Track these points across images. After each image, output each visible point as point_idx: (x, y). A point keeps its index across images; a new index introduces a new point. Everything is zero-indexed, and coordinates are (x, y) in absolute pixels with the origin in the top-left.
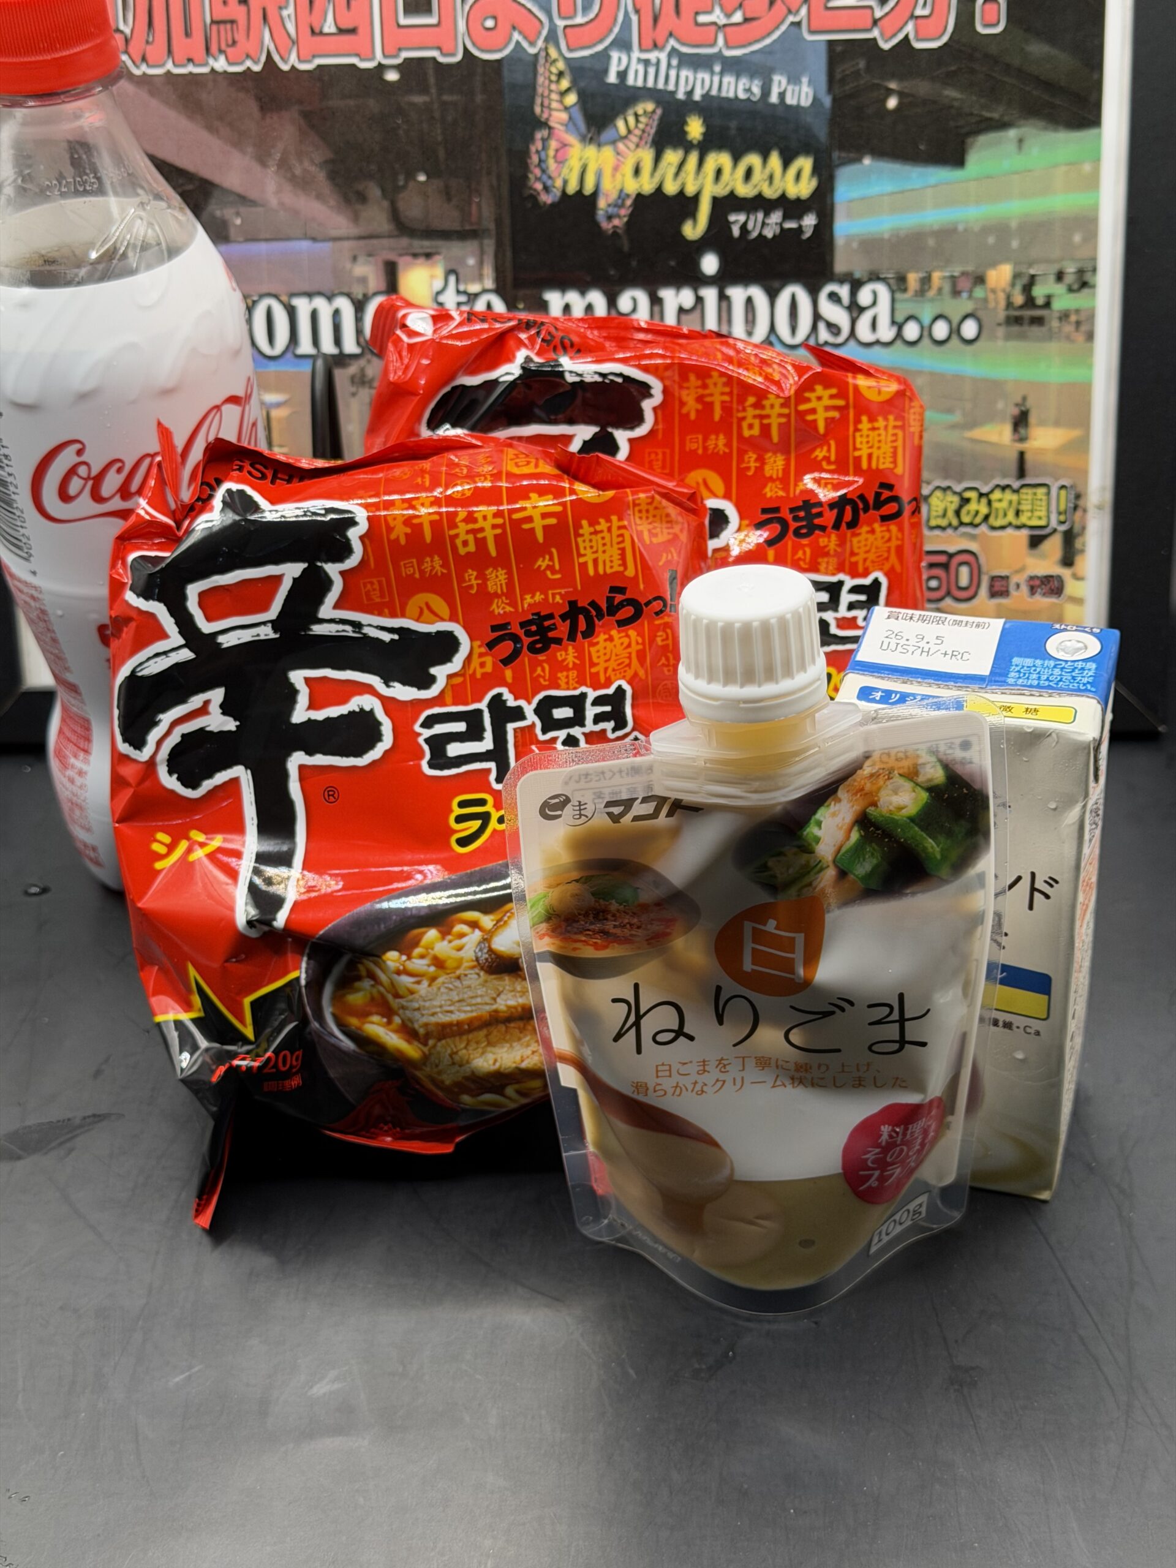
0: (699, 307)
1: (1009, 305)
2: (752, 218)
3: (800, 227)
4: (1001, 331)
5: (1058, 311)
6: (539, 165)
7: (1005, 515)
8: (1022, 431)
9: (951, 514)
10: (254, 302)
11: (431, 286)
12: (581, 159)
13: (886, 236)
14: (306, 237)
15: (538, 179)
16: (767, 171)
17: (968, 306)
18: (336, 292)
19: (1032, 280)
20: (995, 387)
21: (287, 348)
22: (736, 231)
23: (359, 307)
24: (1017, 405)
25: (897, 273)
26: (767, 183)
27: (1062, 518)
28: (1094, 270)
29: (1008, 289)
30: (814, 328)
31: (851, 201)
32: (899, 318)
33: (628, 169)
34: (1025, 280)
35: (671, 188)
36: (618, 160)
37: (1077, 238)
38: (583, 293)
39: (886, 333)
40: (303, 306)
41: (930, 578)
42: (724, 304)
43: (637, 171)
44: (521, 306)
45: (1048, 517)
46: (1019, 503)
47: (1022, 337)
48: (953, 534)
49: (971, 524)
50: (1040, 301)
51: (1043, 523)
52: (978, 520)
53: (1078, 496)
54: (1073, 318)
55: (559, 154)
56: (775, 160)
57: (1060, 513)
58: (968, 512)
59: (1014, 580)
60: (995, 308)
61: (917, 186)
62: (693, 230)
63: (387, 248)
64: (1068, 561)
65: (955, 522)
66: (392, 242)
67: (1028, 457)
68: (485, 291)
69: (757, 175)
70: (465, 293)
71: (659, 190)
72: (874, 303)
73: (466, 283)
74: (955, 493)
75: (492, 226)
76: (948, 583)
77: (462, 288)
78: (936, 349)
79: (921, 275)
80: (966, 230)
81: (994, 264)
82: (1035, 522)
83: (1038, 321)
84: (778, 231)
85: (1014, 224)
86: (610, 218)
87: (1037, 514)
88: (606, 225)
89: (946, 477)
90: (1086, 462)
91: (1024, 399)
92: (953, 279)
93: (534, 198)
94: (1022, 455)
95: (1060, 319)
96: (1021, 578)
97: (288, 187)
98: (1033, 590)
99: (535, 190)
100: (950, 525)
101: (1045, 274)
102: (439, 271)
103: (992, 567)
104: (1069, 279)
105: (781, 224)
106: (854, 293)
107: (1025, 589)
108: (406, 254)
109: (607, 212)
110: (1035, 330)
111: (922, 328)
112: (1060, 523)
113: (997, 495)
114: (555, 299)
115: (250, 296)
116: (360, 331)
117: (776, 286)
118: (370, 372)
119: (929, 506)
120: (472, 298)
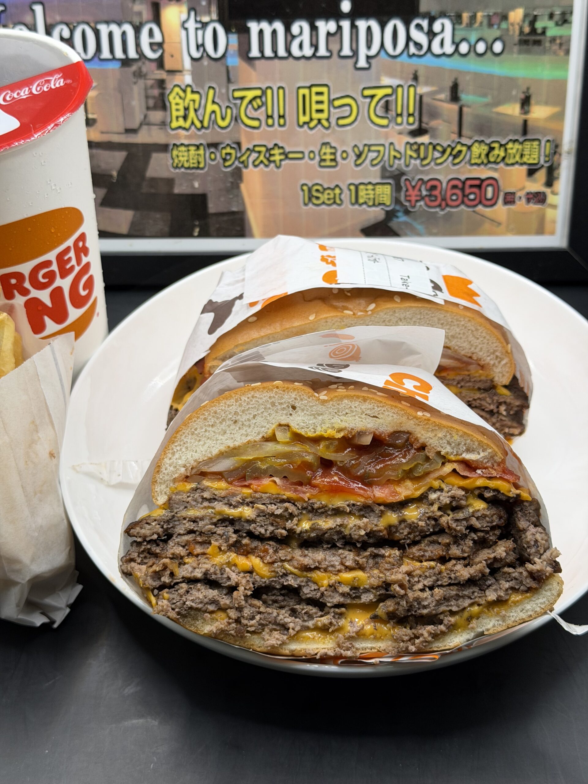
0: (339, 32)
1: (521, 32)
4: (516, 49)
5: (551, 37)
7: (514, 157)
8: (526, 108)
9: (483, 156)
10: (74, 27)
11: (180, 17)
17: (497, 33)
18: (123, 21)
20: (511, 81)
21: (95, 54)
23: (137, 30)
24: (524, 92)
25: (456, 13)
27: (547, 159)
28: (571, 12)
29: (521, 23)
30: (407, 45)
32: (457, 40)
38: (270, 23)
39: (449, 48)
40: (104, 29)
41: (471, 193)
42: (354, 31)
44: (234, 31)
45: (539, 158)
46: (523, 150)
47: (528, 52)
48: (485, 168)
49: (495, 162)
50: (539, 31)
51: (536, 162)
52: (499, 160)
53: (557, 146)
54: (558, 41)
57: (546, 156)
58: (494, 155)
59: (519, 194)
60: (513, 35)
64: (549, 184)
65: (485, 161)
67: (530, 123)
68: (212, 21)
70: (200, 22)
72: (443, 30)
73: (201, 16)
74: (486, 144)
76: (481, 196)
77: (198, 19)
78: (478, 58)
79: (471, 14)
81: (513, 8)
82: (531, 161)
83: (538, 43)
87: (533, 156)
89: (481, 136)
90: (562, 126)
91: (528, 89)
92: (489, 17)
94: (525, 122)
95: (551, 42)
96: (522, 194)
98: (528, 200)
100: (483, 163)
101: (542, 15)
102: (184, 9)
103: (506, 187)
104: (557, 18)
106: (431, 25)
107: (524, 200)
110: (536, 48)
111: (470, 46)
112: (546, 162)
113: (510, 145)
114: (254, 27)
115: (72, 23)
116: (138, 45)
117: (385, 19)
118: (144, 70)
119: (471, 151)
120: (204, 25)
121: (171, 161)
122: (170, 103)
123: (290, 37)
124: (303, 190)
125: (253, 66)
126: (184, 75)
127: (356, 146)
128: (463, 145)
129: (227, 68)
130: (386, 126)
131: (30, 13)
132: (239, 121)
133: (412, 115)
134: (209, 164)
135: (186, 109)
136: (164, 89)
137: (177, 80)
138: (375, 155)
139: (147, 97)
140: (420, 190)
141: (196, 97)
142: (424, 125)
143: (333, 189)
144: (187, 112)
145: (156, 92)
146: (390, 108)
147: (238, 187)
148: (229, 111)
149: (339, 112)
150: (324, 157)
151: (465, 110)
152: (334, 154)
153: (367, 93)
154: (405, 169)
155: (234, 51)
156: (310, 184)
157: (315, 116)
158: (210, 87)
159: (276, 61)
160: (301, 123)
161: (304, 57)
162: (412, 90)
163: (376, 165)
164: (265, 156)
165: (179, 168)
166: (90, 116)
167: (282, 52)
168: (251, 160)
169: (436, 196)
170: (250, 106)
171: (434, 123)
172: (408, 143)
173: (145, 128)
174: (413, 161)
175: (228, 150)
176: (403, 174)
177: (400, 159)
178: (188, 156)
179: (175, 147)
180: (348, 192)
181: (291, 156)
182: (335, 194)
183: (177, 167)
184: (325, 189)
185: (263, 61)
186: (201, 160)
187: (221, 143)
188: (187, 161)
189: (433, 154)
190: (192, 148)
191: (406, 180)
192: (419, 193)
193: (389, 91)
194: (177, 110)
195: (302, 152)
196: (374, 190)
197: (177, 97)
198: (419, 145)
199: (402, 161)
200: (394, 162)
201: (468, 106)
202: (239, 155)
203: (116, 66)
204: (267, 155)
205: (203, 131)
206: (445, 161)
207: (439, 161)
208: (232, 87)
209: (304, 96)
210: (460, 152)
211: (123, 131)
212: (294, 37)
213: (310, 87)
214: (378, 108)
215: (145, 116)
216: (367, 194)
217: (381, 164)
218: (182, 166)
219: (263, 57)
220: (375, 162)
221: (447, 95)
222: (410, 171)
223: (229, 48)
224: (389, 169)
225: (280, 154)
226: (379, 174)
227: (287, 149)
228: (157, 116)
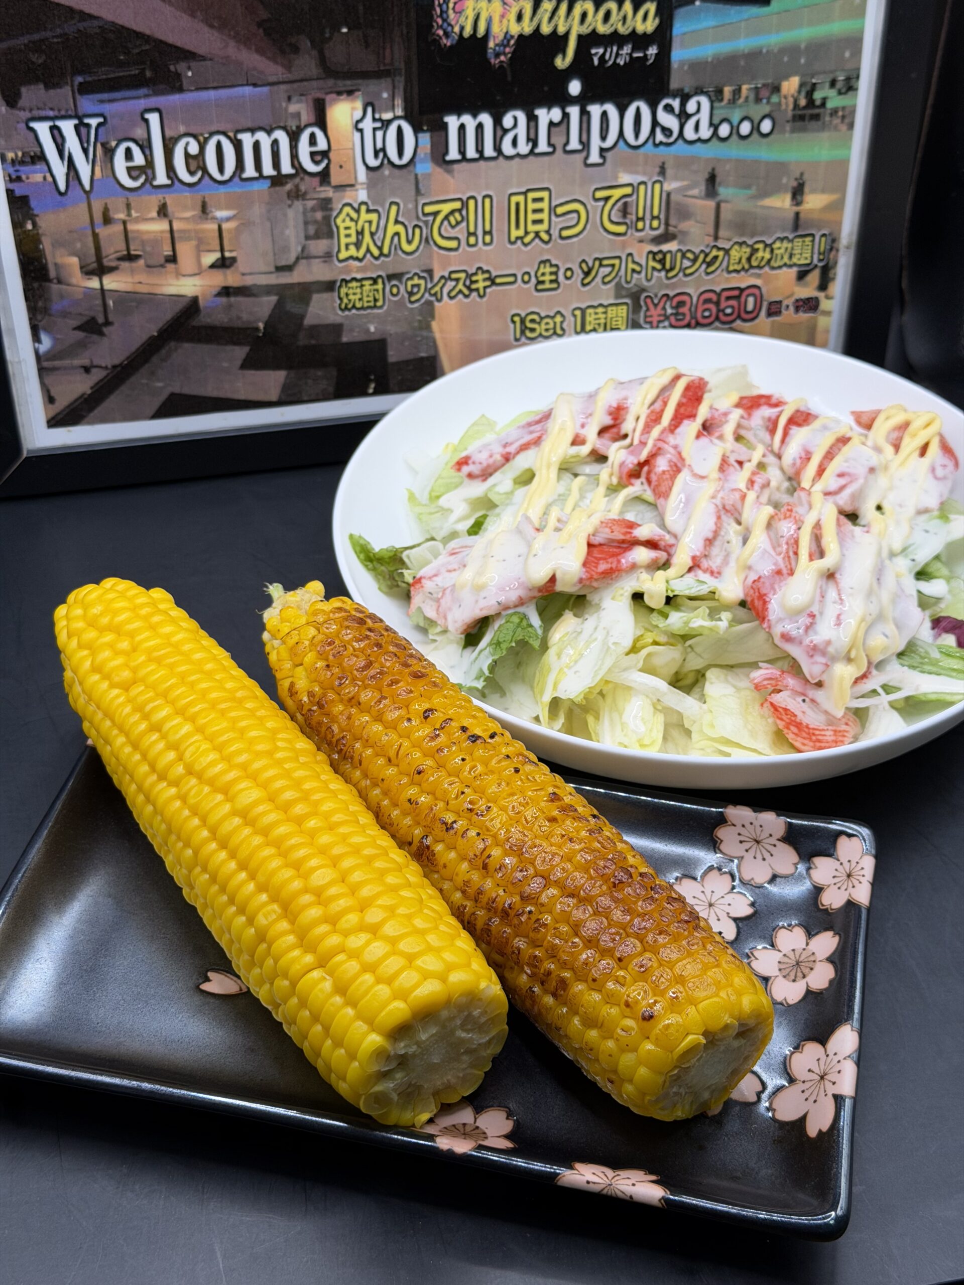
0: (565, 121)
1: (796, 106)
2: (609, 50)
3: (646, 56)
4: (788, 127)
5: (831, 109)
6: (441, 16)
7: (782, 258)
8: (799, 198)
9: (744, 261)
10: (206, 140)
11: (352, 116)
12: (474, 9)
13: (710, 59)
14: (247, 85)
15: (441, 27)
16: (622, 14)
17: (765, 109)
18: (274, 126)
19: (814, 87)
20: (782, 167)
21: (234, 173)
22: (596, 62)
23: (294, 138)
24: (796, 179)
25: (716, 87)
26: (620, 24)
27: (821, 257)
28: (858, 77)
29: (796, 94)
30: (653, 132)
31: (684, 34)
32: (716, 121)
33: (512, 16)
34: (808, 88)
35: (546, 29)
36: (505, 9)
37: (847, 54)
38: (475, 116)
39: (705, 132)
40: (247, 139)
41: (727, 307)
42: (585, 118)
43: (520, 18)
44: (425, 128)
45: (812, 257)
46: (792, 249)
47: (804, 130)
48: (745, 275)
49: (759, 267)
50: (818, 103)
51: (808, 262)
52: (763, 263)
53: (834, 241)
54: (840, 113)
55: (457, 6)
56: (628, 7)
57: (820, 254)
58: (757, 258)
59: (785, 303)
60: (786, 110)
61: (735, 20)
62: (562, 63)
63: (315, 90)
64: (823, 286)
65: (747, 266)
66: (321, 83)
67: (802, 216)
68: (396, 118)
69: (614, 17)
70: (380, 120)
71: (537, 29)
72: (698, 111)
73: (380, 113)
74: (748, 246)
75: (402, 66)
76: (739, 309)
77: (377, 116)
78: (742, 142)
79: (733, 88)
80: (768, 52)
81: (787, 77)
82: (803, 262)
83: (816, 117)
84: (628, 59)
85: (803, 46)
86: (497, 55)
87: (804, 255)
88: (492, 61)
89: (742, 235)
90: (841, 216)
91: (802, 174)
92: (757, 90)
93: (436, 41)
94: (797, 214)
95: (831, 115)
96: (790, 302)
97: (232, 43)
98: (797, 309)
99: (438, 35)
100: (743, 268)
101: (822, 83)
102: (359, 105)
103: (771, 295)
104: (840, 85)
105: (630, 55)
106: (683, 105)
107: (792, 309)
108: (331, 93)
109: (494, 50)
110: (814, 124)
111: (732, 128)
112: (820, 260)
113: (778, 245)
114: (453, 122)
115: (202, 135)
116: (294, 156)
117: (625, 102)
118: (303, 188)
119: (729, 256)
120: (386, 124)
121: (338, 302)
122: (338, 228)
123: (500, 131)
124: (514, 322)
125: (450, 172)
126: (357, 190)
127: (584, 261)
128: (719, 249)
129: (416, 175)
130: (624, 234)
131: (143, 124)
132: (431, 243)
133: (658, 218)
134: (389, 300)
135: (360, 233)
136: (331, 209)
137: (348, 197)
138: (609, 269)
139: (306, 223)
140: (664, 308)
141: (374, 217)
142: (671, 229)
143: (553, 317)
144: (360, 237)
145: (319, 215)
146: (629, 210)
147: (428, 328)
148: (417, 231)
149: (564, 221)
150: (541, 279)
151: (723, 205)
152: (556, 273)
153: (599, 194)
154: (645, 283)
155: (426, 154)
156: (523, 315)
157: (531, 228)
158: (391, 203)
159: (482, 163)
160: (513, 239)
161: (518, 155)
162: (657, 186)
163: (609, 282)
164: (464, 284)
165: (350, 310)
166: (227, 254)
167: (489, 151)
168: (445, 291)
169: (684, 314)
170: (446, 223)
171: (684, 226)
172: (650, 252)
173: (304, 261)
174: (656, 274)
175: (416, 281)
176: (644, 290)
177: (639, 273)
178: (362, 293)
179: (344, 284)
180: (572, 319)
181: (498, 280)
182: (555, 323)
183: (346, 308)
184: (542, 318)
185: (464, 164)
186: (380, 296)
187: (408, 273)
188: (360, 299)
189: (681, 263)
190: (367, 283)
191: (647, 297)
192: (663, 312)
193: (628, 190)
194: (348, 236)
195: (514, 275)
196: (605, 313)
197: (348, 219)
198: (664, 254)
199: (643, 274)
200: (632, 277)
201: (726, 201)
202: (429, 286)
203: (265, 185)
204: (468, 283)
205: (382, 258)
206: (697, 270)
207: (688, 271)
208: (422, 201)
209: (518, 204)
210: (716, 257)
211: (273, 269)
212: (506, 131)
213: (525, 194)
214: (613, 212)
215: (304, 249)
216: (596, 319)
217: (617, 280)
218: (354, 307)
219: (464, 159)
220: (607, 280)
221: (701, 191)
222: (653, 286)
223: (419, 150)
224: (626, 286)
225: (485, 280)
226: (612, 293)
227: (494, 274)
228: (319, 246)
